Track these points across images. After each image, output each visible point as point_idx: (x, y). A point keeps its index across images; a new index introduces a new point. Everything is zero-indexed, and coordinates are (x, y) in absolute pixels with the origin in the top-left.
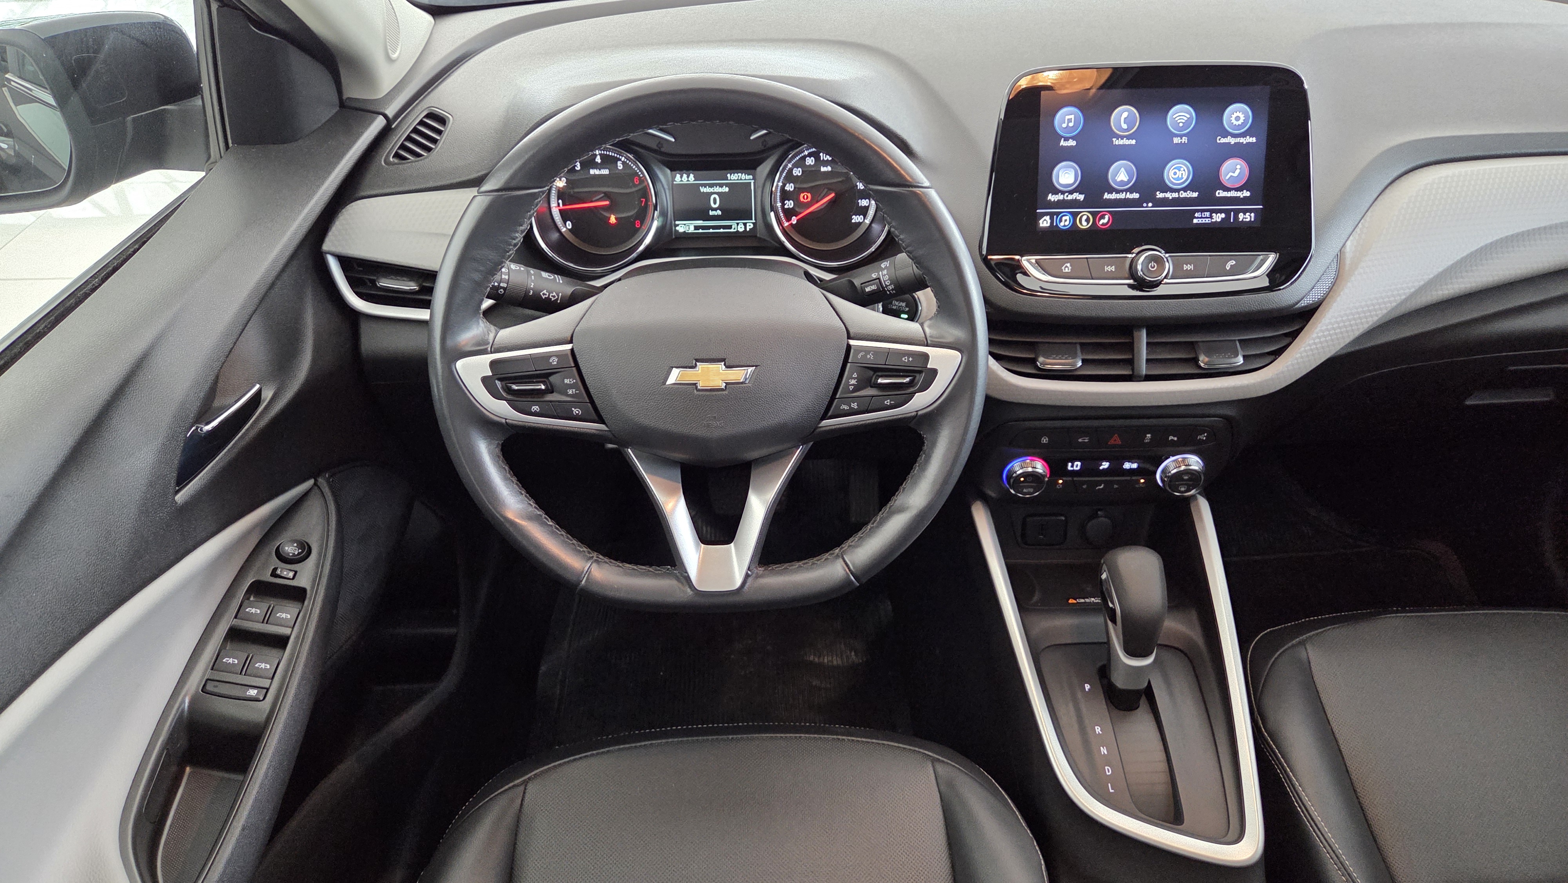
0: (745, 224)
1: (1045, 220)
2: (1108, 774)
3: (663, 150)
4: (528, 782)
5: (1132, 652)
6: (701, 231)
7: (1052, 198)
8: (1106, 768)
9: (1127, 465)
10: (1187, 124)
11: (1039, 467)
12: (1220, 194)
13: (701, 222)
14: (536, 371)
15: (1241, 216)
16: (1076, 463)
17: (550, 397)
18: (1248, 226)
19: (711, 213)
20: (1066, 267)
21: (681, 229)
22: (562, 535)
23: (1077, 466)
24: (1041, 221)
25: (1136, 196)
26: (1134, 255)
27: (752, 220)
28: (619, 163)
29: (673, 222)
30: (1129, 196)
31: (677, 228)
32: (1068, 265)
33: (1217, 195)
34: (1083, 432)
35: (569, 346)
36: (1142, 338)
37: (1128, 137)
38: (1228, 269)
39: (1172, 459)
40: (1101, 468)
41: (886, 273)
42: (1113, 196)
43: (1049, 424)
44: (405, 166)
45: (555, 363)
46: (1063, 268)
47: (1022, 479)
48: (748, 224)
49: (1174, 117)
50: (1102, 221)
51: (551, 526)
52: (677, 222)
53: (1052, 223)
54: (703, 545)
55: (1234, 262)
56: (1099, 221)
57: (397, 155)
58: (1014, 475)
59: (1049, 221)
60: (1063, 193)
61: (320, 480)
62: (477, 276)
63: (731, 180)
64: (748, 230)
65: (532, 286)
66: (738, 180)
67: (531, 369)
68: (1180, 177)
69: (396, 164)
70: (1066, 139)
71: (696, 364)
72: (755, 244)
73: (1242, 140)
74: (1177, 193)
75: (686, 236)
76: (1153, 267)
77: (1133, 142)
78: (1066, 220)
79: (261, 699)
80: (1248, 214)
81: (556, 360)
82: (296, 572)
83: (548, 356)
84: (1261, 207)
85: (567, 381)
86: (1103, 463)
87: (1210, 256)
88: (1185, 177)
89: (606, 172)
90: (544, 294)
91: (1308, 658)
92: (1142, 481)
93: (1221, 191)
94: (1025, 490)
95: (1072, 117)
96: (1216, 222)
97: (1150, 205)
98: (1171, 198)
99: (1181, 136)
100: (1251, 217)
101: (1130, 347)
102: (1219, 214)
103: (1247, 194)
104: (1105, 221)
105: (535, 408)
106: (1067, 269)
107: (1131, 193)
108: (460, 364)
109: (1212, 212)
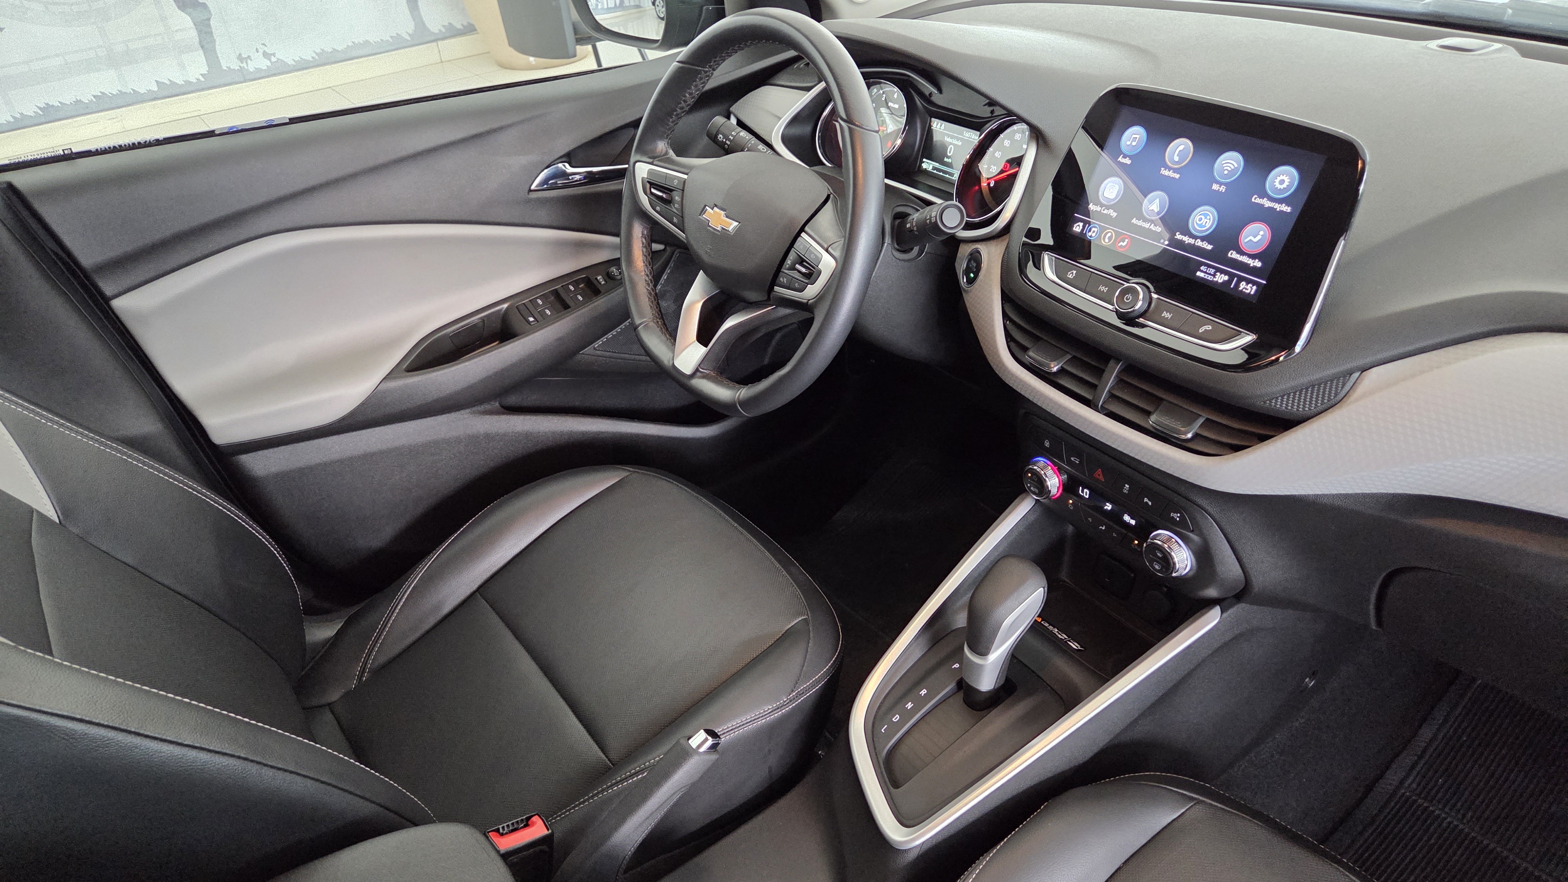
1: (1079, 225)
3: (932, 99)
6: (935, 172)
7: (1091, 207)
9: (1127, 518)
10: (1232, 172)
12: (1233, 255)
13: (938, 164)
14: (667, 185)
15: (1243, 285)
16: (1086, 490)
17: (668, 205)
18: (1244, 299)
19: (945, 159)
23: (1087, 493)
24: (1075, 225)
25: (1159, 229)
26: (1127, 284)
29: (920, 158)
30: (1152, 227)
31: (923, 164)
33: (1230, 255)
35: (685, 177)
36: (1115, 370)
37: (1175, 171)
40: (1105, 507)
42: (1140, 223)
45: (676, 185)
46: (1069, 273)
47: (1030, 475)
49: (1223, 162)
50: (1121, 243)
52: (924, 160)
53: (1083, 230)
56: (1119, 243)
59: (1081, 228)
60: (1106, 207)
63: (966, 136)
66: (970, 138)
67: (665, 183)
68: (1204, 224)
70: (1125, 157)
73: (1277, 206)
74: (1194, 240)
75: (926, 173)
76: (1129, 298)
77: (1177, 176)
78: (1094, 232)
79: (533, 324)
80: (1250, 285)
81: (677, 182)
83: (675, 179)
84: (1265, 282)
85: (676, 198)
86: (1107, 503)
87: (1192, 312)
88: (1208, 226)
93: (1234, 252)
95: (1138, 136)
96: (1217, 281)
97: (1166, 242)
98: (1187, 243)
99: (1221, 184)
100: (1252, 289)
102: (1223, 275)
103: (1258, 264)
104: (1124, 244)
106: (1071, 275)
107: (1156, 225)
108: (639, 165)
109: (1218, 270)
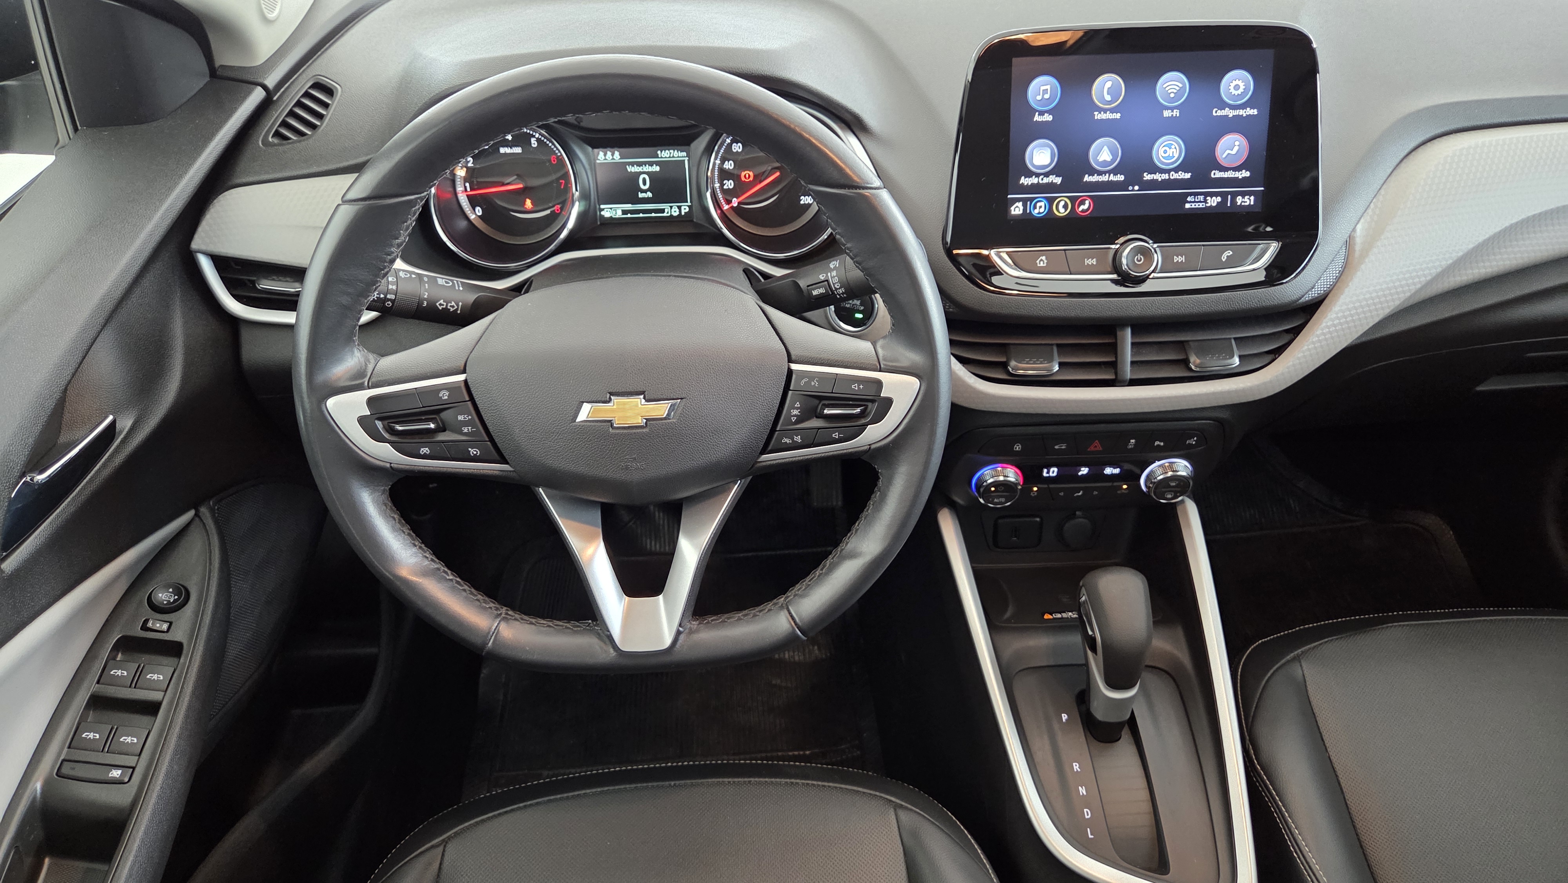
0: (679, 208)
1: (1017, 207)
2: (1087, 817)
3: (582, 124)
4: (447, 842)
5: (1114, 684)
6: (629, 215)
7: (1025, 181)
8: (1085, 810)
9: (1108, 471)
11: (1011, 475)
12: (1216, 174)
13: (630, 205)
14: (423, 407)
15: (1239, 200)
16: (1052, 470)
17: (442, 437)
18: (1247, 210)
19: (641, 195)
20: (1041, 260)
21: (606, 214)
22: (465, 590)
23: (1054, 472)
24: (1012, 208)
25: (1121, 178)
26: (1118, 246)
27: (687, 202)
28: (533, 140)
29: (598, 206)
30: (1113, 178)
31: (603, 213)
32: (1044, 258)
33: (1212, 176)
34: (1059, 438)
35: (461, 377)
36: (1127, 337)
37: (1112, 111)
38: (1224, 260)
39: (1157, 463)
40: (1080, 474)
41: (835, 275)
42: (1095, 178)
43: (1023, 430)
44: (286, 147)
45: (446, 397)
46: (1038, 262)
47: (993, 489)
48: (682, 208)
49: (1165, 86)
50: (1082, 208)
51: (451, 580)
52: (602, 206)
53: (1025, 209)
54: (627, 598)
55: (1231, 253)
56: (1078, 208)
57: (277, 134)
58: (985, 484)
59: (1022, 208)
60: (1038, 175)
61: (203, 510)
62: (345, 300)
63: (662, 157)
64: (683, 214)
65: (426, 297)
66: (670, 157)
67: (417, 405)
68: (1171, 155)
69: (275, 145)
70: (1041, 113)
71: (610, 399)
72: (691, 230)
73: (1241, 112)
74: (1167, 175)
75: (612, 222)
76: (1140, 259)
77: (1118, 116)
78: (1040, 207)
79: (126, 780)
80: (1247, 197)
81: (447, 394)
82: (171, 623)
83: (436, 390)
84: (1263, 189)
85: (461, 418)
86: (1082, 469)
87: (1203, 245)
88: (1176, 156)
89: (518, 150)
90: (440, 305)
91: (1304, 675)
92: (1125, 487)
93: (1217, 172)
94: (996, 500)
95: (1048, 87)
96: (1211, 206)
97: (1136, 188)
98: (1160, 180)
99: (1172, 109)
100: (1250, 200)
101: (1113, 348)
102: (1214, 198)
103: (1246, 174)
104: (1085, 207)
105: (425, 450)
106: (1042, 262)
107: (1115, 174)
108: (331, 402)
109: (1206, 195)
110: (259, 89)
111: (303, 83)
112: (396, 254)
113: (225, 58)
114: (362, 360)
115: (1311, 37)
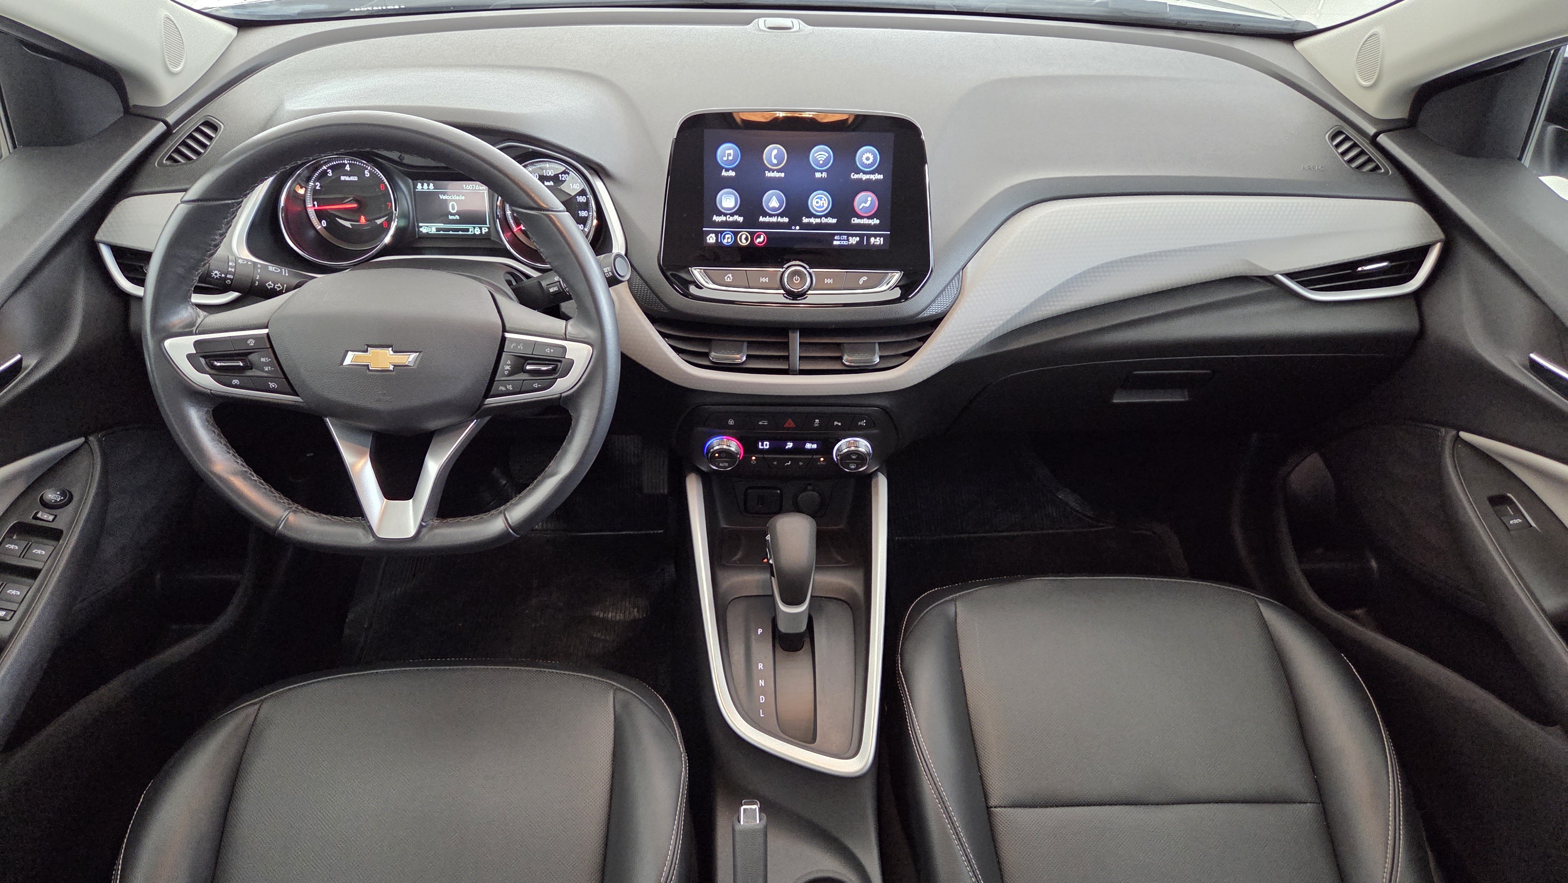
0: (481, 228)
1: (711, 237)
2: (761, 701)
3: (404, 161)
4: (263, 701)
5: (788, 602)
6: (441, 232)
7: (716, 218)
8: (761, 697)
9: (808, 446)
10: (826, 162)
11: (733, 446)
12: (855, 221)
13: (442, 225)
14: (235, 350)
15: (872, 240)
16: (765, 443)
17: (249, 373)
18: (878, 249)
19: (451, 217)
20: (729, 277)
21: (424, 230)
22: (265, 489)
23: (766, 445)
24: (708, 238)
25: (786, 220)
26: (784, 269)
27: (487, 224)
28: (366, 172)
29: (416, 224)
30: (780, 219)
31: (421, 229)
32: (730, 275)
33: (853, 222)
34: (762, 416)
35: (266, 331)
36: (795, 339)
37: (778, 171)
38: (861, 283)
39: (843, 441)
40: (787, 447)
42: (767, 219)
43: (734, 408)
44: (177, 167)
45: (252, 344)
46: (726, 278)
47: (717, 455)
48: (483, 229)
49: (816, 155)
50: (759, 240)
51: (256, 481)
52: (420, 224)
53: (717, 239)
54: (385, 500)
55: (866, 278)
56: (756, 240)
57: (171, 158)
58: (712, 450)
59: (715, 238)
60: (725, 215)
61: (91, 438)
63: (466, 189)
64: (483, 233)
65: (257, 278)
66: (472, 190)
67: (230, 349)
68: (822, 205)
69: (167, 166)
70: (727, 170)
71: (367, 349)
72: (489, 246)
73: (872, 177)
74: (820, 219)
75: (429, 237)
76: (797, 280)
77: (783, 175)
78: (728, 238)
79: (8, 619)
80: (878, 238)
81: (254, 342)
82: (56, 516)
83: (246, 338)
84: (889, 233)
85: (263, 360)
86: (788, 444)
87: (847, 272)
88: (826, 206)
89: (355, 178)
90: (269, 285)
91: (956, 612)
92: (822, 459)
93: (856, 219)
94: (721, 465)
95: (731, 151)
96: (852, 244)
97: (798, 228)
98: (814, 223)
99: (822, 172)
100: (880, 241)
101: (786, 346)
102: (854, 238)
103: (876, 221)
104: (761, 240)
105: (236, 382)
106: (729, 279)
107: (782, 217)
108: (168, 343)
109: (849, 235)
110: (161, 123)
111: (196, 120)
112: (219, 241)
113: (137, 99)
114: (194, 315)
115: (919, 126)
